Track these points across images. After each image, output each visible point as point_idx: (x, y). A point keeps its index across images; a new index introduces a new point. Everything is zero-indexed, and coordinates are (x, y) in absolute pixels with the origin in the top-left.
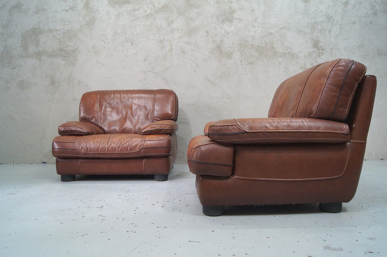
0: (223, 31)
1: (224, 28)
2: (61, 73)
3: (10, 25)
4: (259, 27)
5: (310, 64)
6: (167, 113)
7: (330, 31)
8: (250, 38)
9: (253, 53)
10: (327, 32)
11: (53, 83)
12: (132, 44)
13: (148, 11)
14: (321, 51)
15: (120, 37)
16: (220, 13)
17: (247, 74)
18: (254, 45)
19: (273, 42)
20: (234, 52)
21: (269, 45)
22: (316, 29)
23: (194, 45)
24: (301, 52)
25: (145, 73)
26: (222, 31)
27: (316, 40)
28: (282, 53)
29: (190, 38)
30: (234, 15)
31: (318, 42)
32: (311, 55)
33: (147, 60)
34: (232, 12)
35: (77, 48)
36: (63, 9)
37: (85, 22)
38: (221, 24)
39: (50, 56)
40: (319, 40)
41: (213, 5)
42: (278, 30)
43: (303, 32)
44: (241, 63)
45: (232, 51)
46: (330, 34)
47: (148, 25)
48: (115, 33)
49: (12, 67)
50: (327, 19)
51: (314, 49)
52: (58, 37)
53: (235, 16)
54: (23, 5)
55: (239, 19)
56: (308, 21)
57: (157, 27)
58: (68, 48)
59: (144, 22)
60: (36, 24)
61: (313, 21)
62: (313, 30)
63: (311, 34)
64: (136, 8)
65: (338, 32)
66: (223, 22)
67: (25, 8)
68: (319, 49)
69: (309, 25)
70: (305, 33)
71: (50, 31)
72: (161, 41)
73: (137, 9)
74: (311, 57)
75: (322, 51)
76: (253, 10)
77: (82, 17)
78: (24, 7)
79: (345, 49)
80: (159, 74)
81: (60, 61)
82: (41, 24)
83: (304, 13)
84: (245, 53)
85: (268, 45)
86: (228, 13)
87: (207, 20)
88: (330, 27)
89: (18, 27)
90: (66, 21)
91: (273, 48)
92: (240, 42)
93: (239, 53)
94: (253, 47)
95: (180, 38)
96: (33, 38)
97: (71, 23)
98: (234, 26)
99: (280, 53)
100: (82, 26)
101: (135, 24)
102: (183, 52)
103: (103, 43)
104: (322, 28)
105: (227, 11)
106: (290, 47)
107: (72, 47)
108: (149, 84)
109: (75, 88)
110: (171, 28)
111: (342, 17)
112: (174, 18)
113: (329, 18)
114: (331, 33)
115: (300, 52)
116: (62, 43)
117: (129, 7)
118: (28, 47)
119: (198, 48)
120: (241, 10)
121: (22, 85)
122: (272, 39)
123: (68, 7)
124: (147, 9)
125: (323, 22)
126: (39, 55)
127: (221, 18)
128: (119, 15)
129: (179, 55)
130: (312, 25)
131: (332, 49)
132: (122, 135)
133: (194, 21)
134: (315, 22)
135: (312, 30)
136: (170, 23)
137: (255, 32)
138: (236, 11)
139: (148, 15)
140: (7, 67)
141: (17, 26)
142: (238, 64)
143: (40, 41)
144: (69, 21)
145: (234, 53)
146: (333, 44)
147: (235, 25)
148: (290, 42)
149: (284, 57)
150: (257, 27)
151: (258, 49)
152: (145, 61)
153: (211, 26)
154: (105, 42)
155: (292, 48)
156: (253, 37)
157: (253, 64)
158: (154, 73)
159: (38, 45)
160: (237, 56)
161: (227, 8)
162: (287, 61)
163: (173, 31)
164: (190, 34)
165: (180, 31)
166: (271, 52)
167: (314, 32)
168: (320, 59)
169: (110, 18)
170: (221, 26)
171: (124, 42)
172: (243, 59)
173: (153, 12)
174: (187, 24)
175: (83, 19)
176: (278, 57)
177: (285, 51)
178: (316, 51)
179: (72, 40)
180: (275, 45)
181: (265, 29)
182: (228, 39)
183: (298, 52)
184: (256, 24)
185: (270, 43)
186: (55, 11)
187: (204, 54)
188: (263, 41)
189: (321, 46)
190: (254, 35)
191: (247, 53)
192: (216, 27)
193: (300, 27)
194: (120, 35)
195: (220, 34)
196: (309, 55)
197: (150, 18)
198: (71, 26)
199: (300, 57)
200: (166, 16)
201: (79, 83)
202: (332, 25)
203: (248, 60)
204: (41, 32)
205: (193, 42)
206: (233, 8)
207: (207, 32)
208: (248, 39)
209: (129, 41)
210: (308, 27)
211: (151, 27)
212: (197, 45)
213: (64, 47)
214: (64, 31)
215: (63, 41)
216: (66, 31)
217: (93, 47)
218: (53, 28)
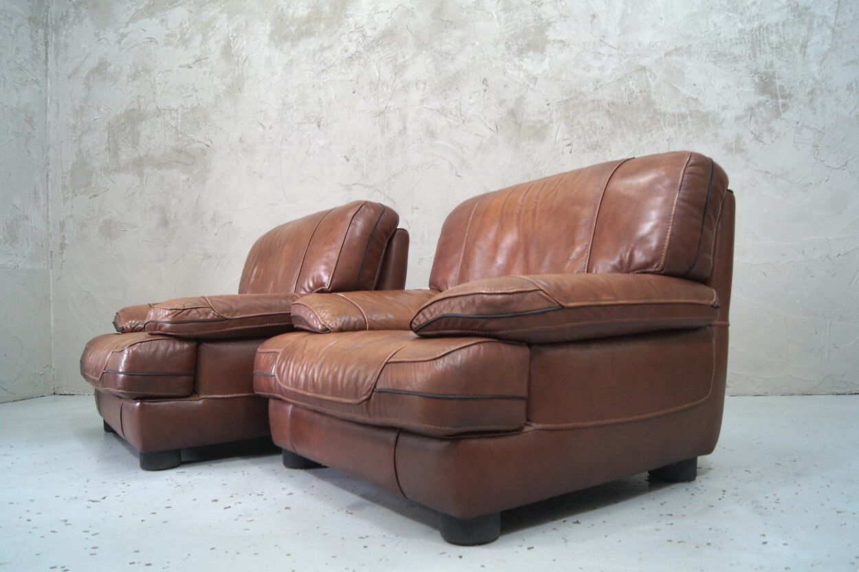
0: (522, 75)
1: (524, 67)
2: (180, 201)
3: (87, 108)
4: (610, 55)
5: (753, 136)
7: (804, 46)
8: (591, 84)
9: (598, 123)
10: (796, 49)
11: (165, 223)
12: (319, 126)
13: (352, 49)
14: (780, 101)
15: (294, 111)
16: (513, 32)
18: (601, 101)
19: (648, 89)
20: (551, 122)
21: (640, 99)
22: (765, 44)
23: (455, 115)
24: (724, 108)
25: (348, 188)
26: (519, 76)
27: (766, 74)
28: (674, 115)
29: (445, 98)
30: (547, 33)
31: (773, 76)
32: (753, 115)
33: (350, 159)
34: (543, 26)
35: (209, 143)
36: (183, 64)
37: (224, 88)
38: (516, 59)
39: (160, 165)
40: (774, 73)
41: (495, 17)
42: (661, 58)
43: (728, 57)
44: (569, 148)
45: (546, 121)
46: (805, 53)
47: (351, 81)
48: (283, 104)
49: (91, 195)
50: (794, 16)
51: (762, 98)
52: (173, 123)
53: (551, 34)
54: (110, 65)
55: (562, 41)
56: (740, 26)
57: (371, 83)
58: (192, 146)
59: (342, 73)
60: (133, 102)
61: (756, 24)
62: (757, 48)
63: (750, 58)
64: (325, 45)
65: (825, 48)
66: (521, 52)
67: (113, 71)
68: (774, 96)
69: (745, 37)
70: (735, 57)
71: (159, 113)
72: (381, 114)
74: (753, 118)
75: (784, 101)
76: (594, 16)
77: (218, 77)
78: (111, 69)
79: (850, 88)
80: (378, 188)
81: (177, 175)
82: (143, 100)
83: (728, 7)
84: (579, 123)
85: (636, 98)
86: (533, 30)
87: (482, 52)
88: (803, 34)
89: (102, 110)
90: (188, 88)
91: (649, 103)
92: (565, 98)
93: (563, 123)
94: (599, 107)
95: (422, 101)
96: (127, 130)
97: (197, 91)
98: (548, 59)
99: (667, 116)
100: (219, 96)
101: (325, 80)
102: (431, 134)
103: (260, 129)
104: (783, 41)
105: (530, 25)
106: (695, 97)
107: (201, 142)
109: (206, 230)
110: (401, 82)
111: (836, 5)
112: (407, 58)
113: (801, 13)
114: (808, 50)
115: (722, 110)
116: (182, 135)
117: (312, 44)
118: (119, 149)
119: (464, 122)
120: (565, 21)
121: (109, 230)
122: (647, 81)
123: (192, 59)
124: (349, 43)
125: (783, 23)
126: (138, 164)
127: (517, 44)
128: (291, 64)
129: (422, 142)
130: (752, 35)
131: (812, 92)
133: (452, 59)
134: (760, 26)
135: (753, 48)
136: (399, 70)
137: (601, 69)
138: (551, 23)
139: (351, 57)
140: (82, 194)
141: (98, 109)
142: (563, 153)
143: (141, 135)
144: (194, 89)
145: (551, 126)
146: (814, 78)
147: (550, 56)
148: (694, 85)
149: (680, 125)
150: (606, 56)
151: (611, 111)
152: (348, 160)
153: (494, 66)
154: (264, 127)
155: (699, 99)
156: (597, 82)
157: (599, 150)
158: (366, 187)
159: (137, 144)
160: (558, 132)
161: (531, 19)
162: (688, 134)
163: (406, 88)
164: (445, 90)
165: (422, 86)
166: (644, 116)
167: (758, 53)
168: (779, 120)
169: (273, 74)
170: (518, 63)
171: (302, 123)
172: (575, 137)
173: (362, 49)
174: (436, 69)
175: (222, 80)
176: (665, 126)
177: (683, 110)
178: (768, 101)
179: (200, 129)
180: (654, 97)
181: (628, 59)
182: (535, 92)
183: (719, 107)
184: (603, 50)
185: (641, 92)
186: (168, 71)
187: (478, 135)
188: (623, 89)
189: (782, 87)
190: (600, 77)
191: (583, 122)
192: (506, 67)
193: (719, 45)
194: (295, 108)
195: (517, 82)
196: (749, 113)
197: (357, 62)
198: (197, 98)
199: (723, 121)
200: (390, 56)
201: (214, 220)
202: (809, 29)
203: (585, 139)
204: (142, 117)
205: (452, 109)
206: (544, 16)
207: (485, 81)
208: (585, 88)
209: (313, 120)
210: (741, 43)
211: (358, 83)
212: (461, 115)
213: (185, 143)
214: (185, 111)
215: (183, 132)
216: (189, 110)
217: (241, 140)
218: (164, 106)
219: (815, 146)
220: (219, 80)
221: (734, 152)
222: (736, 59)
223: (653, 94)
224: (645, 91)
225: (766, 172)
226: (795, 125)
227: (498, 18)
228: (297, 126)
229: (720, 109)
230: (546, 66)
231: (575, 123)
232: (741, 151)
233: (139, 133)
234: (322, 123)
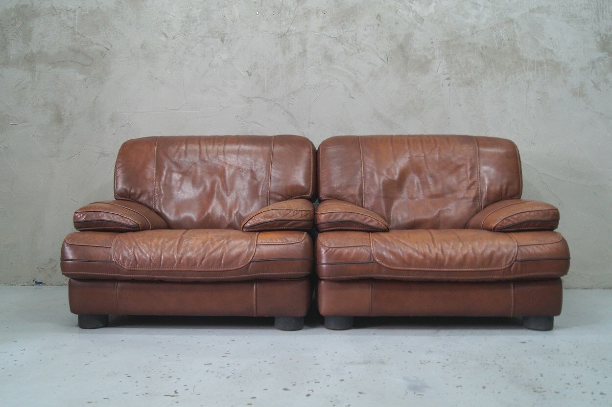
0: (411, 15)
1: (414, 8)
2: (76, 99)
4: (485, 7)
5: (593, 84)
6: (297, 185)
8: (468, 29)
9: (473, 62)
11: (59, 119)
12: (222, 41)
15: (198, 25)
17: (460, 105)
18: (476, 44)
19: (514, 39)
20: (434, 58)
21: (508, 46)
22: (606, 11)
23: (351, 44)
24: (573, 60)
25: (249, 100)
26: (408, 15)
27: (606, 35)
28: (533, 62)
29: (343, 28)
32: (594, 67)
33: (252, 74)
35: (109, 47)
39: (54, 63)
42: (526, 14)
43: (578, 19)
44: (449, 81)
45: (430, 57)
47: (255, 2)
48: (188, 17)
51: (602, 55)
52: (70, 24)
57: (275, 7)
58: (90, 48)
62: (600, 14)
63: (594, 21)
69: (592, 4)
70: (583, 19)
71: (54, 11)
72: (283, 36)
74: (594, 70)
80: (277, 102)
81: (73, 75)
84: (457, 61)
85: (505, 45)
91: (515, 50)
92: (446, 39)
93: (443, 60)
94: (474, 49)
95: (322, 28)
96: (18, 25)
98: (434, 4)
99: (528, 62)
102: (329, 58)
103: (163, 38)
106: (551, 48)
107: (100, 45)
108: (256, 123)
109: (104, 129)
110: (303, 9)
116: (79, 36)
118: (8, 44)
119: (358, 50)
122: (514, 31)
126: (30, 60)
129: (320, 65)
132: (207, 232)
135: (597, 14)
137: (478, 17)
142: (442, 85)
143: (34, 31)
145: (434, 61)
147: (436, 2)
148: (551, 39)
149: (538, 70)
150: (482, 7)
151: (484, 53)
152: (250, 75)
153: (387, 4)
154: (166, 37)
155: (555, 51)
156: (474, 28)
157: (472, 85)
158: (266, 101)
159: (29, 40)
160: (439, 67)
162: (544, 78)
163: (307, 15)
164: (342, 21)
165: (322, 15)
166: (510, 60)
167: (601, 18)
170: (408, 4)
171: (205, 37)
172: (453, 73)
176: (526, 70)
177: (541, 58)
178: (606, 57)
179: (99, 32)
180: (518, 45)
181: (500, 11)
182: (421, 31)
183: (568, 59)
185: (509, 40)
187: (370, 63)
188: (494, 36)
190: (476, 24)
191: (461, 61)
192: (398, 7)
193: (572, 8)
194: (199, 22)
195: (406, 21)
196: (591, 66)
199: (571, 70)
201: (112, 120)
203: (462, 75)
204: (35, 14)
205: (348, 38)
207: (378, 17)
208: (463, 32)
209: (216, 35)
210: (589, 8)
211: (261, 5)
212: (356, 44)
213: (83, 44)
214: (83, 13)
215: (80, 33)
216: (87, 12)
217: (142, 47)
218: (60, 5)
221: (578, 96)
222: (584, 21)
223: (518, 42)
224: (512, 40)
225: (601, 114)
228: (200, 39)
229: (570, 60)
230: (432, 9)
231: (454, 60)
232: (584, 95)
233: (31, 30)
234: (226, 38)
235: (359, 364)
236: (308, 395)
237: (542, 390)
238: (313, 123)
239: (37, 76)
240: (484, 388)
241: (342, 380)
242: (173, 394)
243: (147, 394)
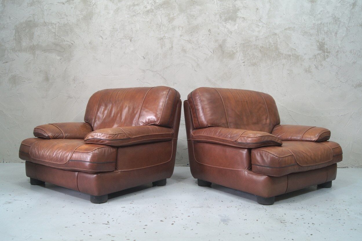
0: (226, 30)
1: (227, 26)
2: (56, 69)
3: (2, 16)
4: (263, 27)
5: (315, 67)
7: (336, 33)
8: (254, 38)
9: (256, 54)
10: (333, 34)
11: (47, 79)
12: (131, 41)
13: (149, 7)
14: (326, 54)
15: (118, 33)
16: (223, 11)
17: (249, 76)
18: (258, 45)
19: (277, 43)
20: (237, 52)
21: (273, 46)
22: (322, 30)
23: (195, 44)
24: (305, 54)
25: (144, 71)
26: (224, 30)
27: (322, 42)
28: (286, 55)
29: (191, 36)
30: (237, 13)
31: (324, 44)
32: (315, 58)
33: (146, 58)
34: (236, 10)
35: (73, 43)
36: (59, 2)
37: (82, 16)
38: (224, 23)
39: (46, 50)
40: (324, 42)
41: (216, 3)
42: (283, 31)
43: (308, 34)
44: (244, 64)
45: (235, 51)
46: (336, 36)
47: (148, 22)
48: (113, 29)
49: (4, 61)
50: (334, 21)
51: (320, 52)
52: (53, 30)
53: (239, 14)
55: (243, 18)
56: (314, 22)
57: (157, 24)
58: (63, 43)
59: (143, 18)
60: (30, 17)
61: (320, 22)
62: (319, 32)
63: (316, 35)
64: (136, 3)
65: (344, 35)
66: (226, 20)
68: (324, 52)
69: (315, 26)
71: (45, 24)
72: (161, 39)
73: (137, 5)
74: (316, 60)
75: (327, 54)
76: (257, 9)
77: (79, 11)
79: (351, 52)
80: (158, 72)
81: (54, 57)
82: (36, 16)
83: (310, 13)
84: (248, 53)
85: (272, 46)
86: (231, 11)
87: (209, 18)
88: (336, 29)
89: (12, 18)
90: (62, 14)
91: (277, 49)
92: (243, 42)
93: (241, 53)
94: (257, 48)
95: (181, 36)
96: (27, 31)
97: (67, 16)
98: (237, 25)
99: (283, 55)
100: (79, 20)
102: (184, 51)
103: (101, 39)
104: (329, 30)
105: (231, 9)
106: (295, 48)
107: (68, 42)
108: (147, 83)
109: (70, 85)
110: (172, 25)
111: (349, 19)
112: (175, 15)
113: (336, 20)
114: (337, 35)
116: (58, 37)
118: (21, 40)
119: (199, 47)
120: (246, 9)
121: (15, 80)
122: (276, 39)
124: (148, 4)
125: (330, 23)
126: (32, 49)
127: (224, 16)
128: (118, 10)
129: (180, 54)
130: (318, 26)
131: (338, 52)
133: (196, 19)
134: (321, 23)
135: (318, 31)
136: (171, 20)
137: (259, 32)
138: (239, 9)
139: (148, 11)
141: (10, 18)
142: (241, 65)
143: (35, 34)
144: (65, 15)
146: (339, 46)
147: (238, 24)
148: (295, 43)
149: (288, 59)
150: (261, 27)
151: (261, 50)
152: (144, 58)
153: (214, 24)
154: (102, 38)
155: (296, 49)
156: (257, 37)
157: (256, 66)
158: (153, 72)
159: (33, 38)
160: (239, 56)
161: (231, 6)
162: (291, 63)
163: (174, 29)
164: (192, 32)
165: (181, 29)
166: (275, 54)
167: (319, 34)
168: (325, 61)
169: (108, 13)
170: (224, 25)
171: (122, 38)
172: (246, 59)
173: (154, 8)
174: (188, 22)
175: (81, 13)
176: (282, 59)
177: (290, 53)
178: (321, 53)
179: (68, 35)
180: (279, 46)
181: (270, 29)
182: (231, 38)
183: (303, 53)
184: (260, 24)
185: (274, 43)
186: (51, 4)
187: (205, 54)
188: (267, 41)
189: (327, 48)
190: (258, 35)
191: (250, 53)
192: (219, 26)
193: (305, 28)
194: (119, 31)
195: (223, 33)
196: (314, 57)
197: (151, 14)
198: (67, 19)
199: (305, 59)
200: (167, 13)
201: (74, 80)
202: (339, 27)
203: (250, 61)
204: (35, 25)
205: (194, 41)
206: (236, 6)
207: (209, 30)
208: (252, 39)
209: (128, 38)
210: (314, 29)
211: (151, 23)
212: (198, 44)
213: (60, 41)
214: (60, 25)
215: (58, 35)
216: (62, 25)
217: (90, 43)
218: (49, 21)
219: (337, 73)
220: (80, 12)
221: (307, 72)
222: (311, 35)
223: (278, 45)
225: (319, 81)
226: (331, 64)
227: (217, 4)
228: (120, 40)
230: (236, 27)
231: (247, 53)
232: (310, 72)
233: (33, 34)
234: (132, 40)
235: (197, 207)
236: (173, 224)
237: (285, 222)
238: (176, 83)
239: (36, 57)
240: (257, 220)
241: (189, 216)
242: (107, 223)
243: (94, 223)
